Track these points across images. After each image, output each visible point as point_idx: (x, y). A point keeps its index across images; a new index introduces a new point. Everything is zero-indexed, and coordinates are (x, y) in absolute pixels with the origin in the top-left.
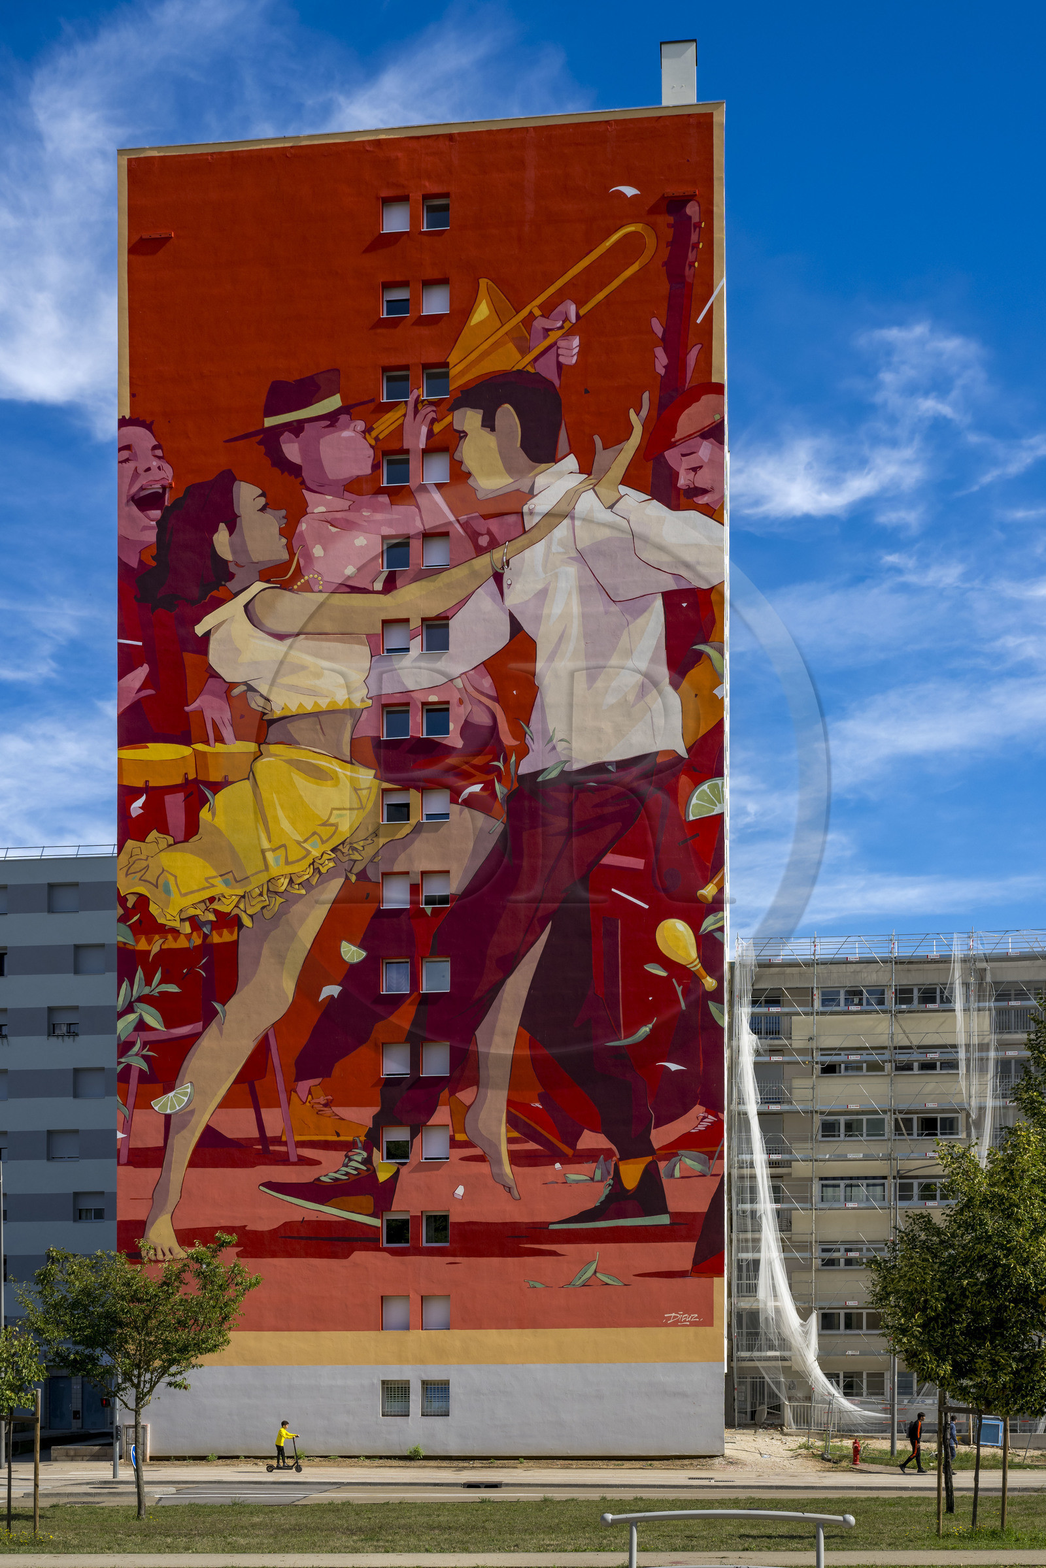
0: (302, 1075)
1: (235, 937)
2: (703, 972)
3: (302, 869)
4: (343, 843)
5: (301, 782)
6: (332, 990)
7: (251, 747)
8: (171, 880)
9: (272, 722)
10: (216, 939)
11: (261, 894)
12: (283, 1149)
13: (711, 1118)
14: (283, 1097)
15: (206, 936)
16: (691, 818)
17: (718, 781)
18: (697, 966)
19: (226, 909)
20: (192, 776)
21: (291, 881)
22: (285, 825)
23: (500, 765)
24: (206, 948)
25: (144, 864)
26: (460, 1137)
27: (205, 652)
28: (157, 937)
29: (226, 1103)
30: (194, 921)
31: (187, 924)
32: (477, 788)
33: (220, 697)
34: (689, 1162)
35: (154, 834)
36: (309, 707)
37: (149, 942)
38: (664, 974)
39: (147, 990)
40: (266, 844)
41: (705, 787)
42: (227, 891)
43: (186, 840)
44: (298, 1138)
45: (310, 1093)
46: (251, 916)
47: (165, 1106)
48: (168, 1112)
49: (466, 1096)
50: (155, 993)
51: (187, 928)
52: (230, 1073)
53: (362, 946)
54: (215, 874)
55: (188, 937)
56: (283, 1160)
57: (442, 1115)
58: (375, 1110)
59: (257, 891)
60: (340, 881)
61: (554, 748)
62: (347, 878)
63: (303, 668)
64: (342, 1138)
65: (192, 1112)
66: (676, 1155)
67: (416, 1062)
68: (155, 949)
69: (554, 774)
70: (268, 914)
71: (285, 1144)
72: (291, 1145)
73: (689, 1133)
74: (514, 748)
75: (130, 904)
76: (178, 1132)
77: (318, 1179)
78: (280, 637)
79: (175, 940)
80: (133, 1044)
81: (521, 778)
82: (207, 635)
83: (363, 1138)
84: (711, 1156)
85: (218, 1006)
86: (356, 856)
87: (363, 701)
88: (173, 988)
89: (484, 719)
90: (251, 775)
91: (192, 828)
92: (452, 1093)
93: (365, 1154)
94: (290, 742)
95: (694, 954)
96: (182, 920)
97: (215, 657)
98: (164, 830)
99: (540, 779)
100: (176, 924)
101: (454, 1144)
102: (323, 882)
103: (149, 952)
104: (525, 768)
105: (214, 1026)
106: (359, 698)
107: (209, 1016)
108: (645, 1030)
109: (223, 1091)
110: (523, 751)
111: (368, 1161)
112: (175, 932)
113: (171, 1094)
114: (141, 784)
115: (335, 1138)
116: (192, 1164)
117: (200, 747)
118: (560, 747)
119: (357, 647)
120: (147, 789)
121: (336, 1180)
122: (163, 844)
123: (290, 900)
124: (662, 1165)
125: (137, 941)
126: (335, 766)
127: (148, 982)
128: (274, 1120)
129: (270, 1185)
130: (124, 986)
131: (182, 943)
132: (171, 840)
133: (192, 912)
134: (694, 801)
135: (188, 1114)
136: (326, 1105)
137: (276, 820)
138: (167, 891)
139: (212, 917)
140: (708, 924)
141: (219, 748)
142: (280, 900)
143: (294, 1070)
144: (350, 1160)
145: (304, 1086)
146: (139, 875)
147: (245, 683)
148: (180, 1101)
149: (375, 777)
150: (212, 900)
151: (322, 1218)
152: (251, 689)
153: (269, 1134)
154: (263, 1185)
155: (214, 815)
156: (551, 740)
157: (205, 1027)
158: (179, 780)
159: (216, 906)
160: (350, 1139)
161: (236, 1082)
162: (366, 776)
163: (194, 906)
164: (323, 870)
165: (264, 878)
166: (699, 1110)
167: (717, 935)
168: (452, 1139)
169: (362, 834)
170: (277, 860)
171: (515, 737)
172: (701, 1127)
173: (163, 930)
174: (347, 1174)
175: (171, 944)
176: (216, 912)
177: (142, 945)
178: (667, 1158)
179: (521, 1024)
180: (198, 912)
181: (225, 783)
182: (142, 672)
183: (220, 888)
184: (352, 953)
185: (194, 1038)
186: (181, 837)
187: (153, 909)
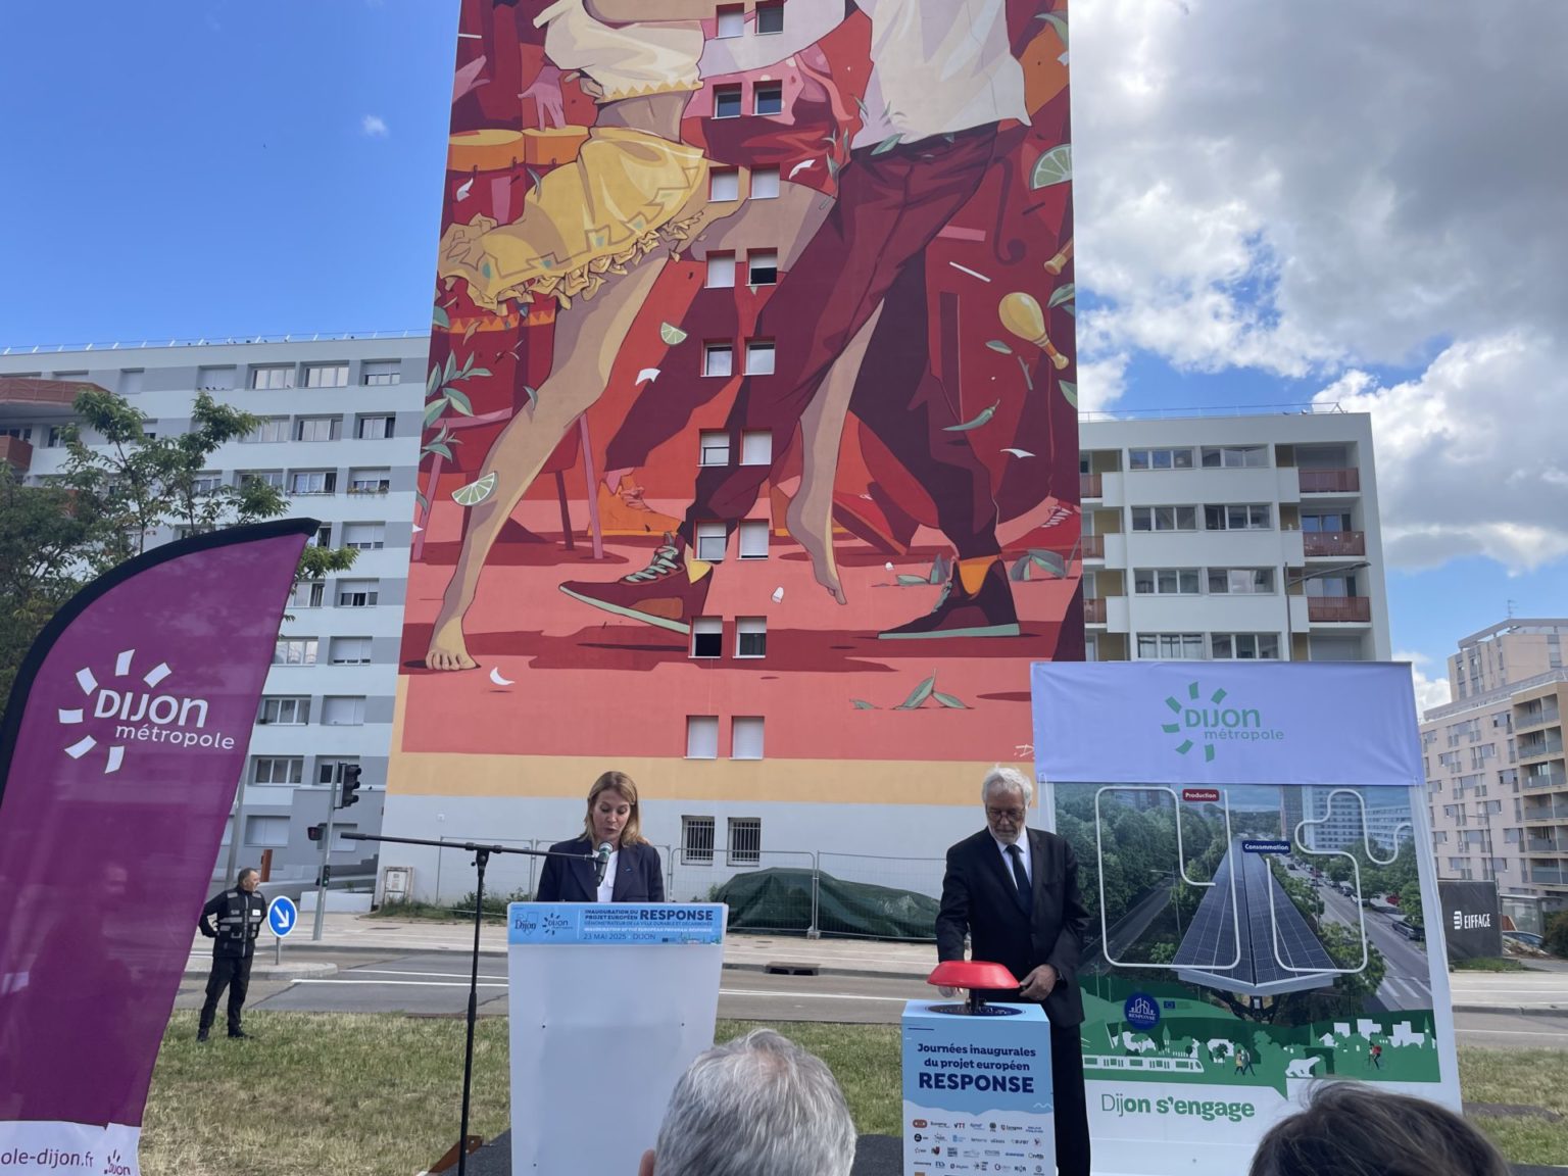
0: (612, 465)
1: (552, 319)
2: (1052, 349)
3: (625, 250)
4: (668, 223)
5: (630, 164)
6: (650, 374)
7: (583, 130)
8: (492, 262)
9: (602, 106)
10: (533, 321)
11: (582, 276)
12: (588, 544)
13: (1065, 512)
14: (592, 487)
15: (522, 318)
16: (1036, 186)
17: (1065, 148)
18: (1045, 343)
19: (545, 291)
20: (520, 160)
21: (613, 261)
22: (610, 204)
23: (833, 140)
24: (523, 331)
25: (466, 246)
26: (781, 532)
27: (542, 43)
28: (472, 320)
29: (530, 494)
30: (512, 304)
31: (504, 306)
32: (807, 164)
33: (553, 84)
34: (1040, 562)
35: (479, 217)
36: (641, 90)
37: (465, 325)
38: (1007, 351)
39: (458, 375)
40: (588, 225)
41: (1051, 154)
42: (548, 273)
43: (509, 223)
44: (605, 533)
45: (620, 483)
46: (570, 298)
47: (466, 498)
48: (469, 503)
49: (789, 487)
50: (466, 377)
51: (504, 310)
52: (538, 462)
53: (682, 327)
54: (535, 255)
55: (505, 319)
56: (588, 557)
57: (761, 508)
58: (690, 502)
59: (578, 272)
60: (662, 261)
61: (889, 122)
62: (671, 257)
63: (635, 54)
64: (651, 533)
65: (494, 504)
66: (1025, 554)
67: (735, 451)
68: (470, 332)
69: (888, 148)
70: (587, 296)
71: (590, 539)
72: (597, 541)
73: (1040, 528)
74: (847, 123)
75: (448, 288)
76: (478, 525)
77: (624, 579)
78: (616, 25)
79: (491, 323)
80: (439, 431)
81: (855, 153)
82: (545, 26)
83: (675, 534)
84: (1066, 555)
85: (529, 391)
86: (682, 236)
87: (694, 83)
88: (484, 373)
89: (816, 96)
90: (577, 157)
91: (517, 210)
92: (774, 484)
93: (676, 551)
94: (621, 124)
95: (1042, 329)
96: (499, 303)
97: (552, 47)
98: (488, 213)
99: (874, 153)
100: (493, 307)
101: (774, 540)
102: (645, 263)
103: (463, 335)
104: (860, 141)
105: (523, 414)
106: (689, 81)
107: (519, 401)
108: (988, 413)
109: (528, 481)
110: (857, 125)
111: (679, 559)
112: (492, 314)
113: (474, 485)
114: (469, 169)
115: (645, 533)
116: (491, 560)
117: (530, 132)
118: (895, 120)
119: (689, 32)
120: (475, 174)
121: (644, 579)
122: (486, 227)
123: (610, 280)
124: (1009, 566)
125: (452, 324)
126: (666, 148)
127: (460, 367)
128: (581, 514)
129: (570, 585)
130: (435, 370)
131: (498, 326)
132: (494, 223)
133: (511, 294)
134: (1039, 169)
135: (488, 508)
136: (636, 497)
137: (602, 201)
138: (487, 273)
139: (530, 299)
140: (1058, 296)
141: (549, 132)
142: (600, 281)
143: (604, 459)
144: (660, 557)
145: (614, 476)
146: (460, 258)
147: (579, 70)
148: (483, 492)
149: (704, 156)
150: (531, 281)
151: (627, 623)
152: (584, 75)
153: (575, 527)
154: (564, 585)
155: (539, 196)
156: (886, 113)
157: (514, 414)
158: (507, 164)
159: (536, 288)
160: (661, 534)
161: (541, 472)
162: (695, 156)
163: (513, 288)
164: (647, 250)
165: (584, 259)
166: (1050, 503)
167: (1067, 308)
168: (772, 535)
169: (687, 213)
170: (600, 241)
171: (848, 113)
172: (1054, 522)
173: (479, 313)
174: (656, 573)
175: (486, 327)
176: (534, 294)
177: (457, 328)
178: (1015, 557)
179: (851, 407)
180: (516, 294)
181: (553, 166)
182: (478, 64)
183: (541, 269)
184: (673, 335)
185: (504, 423)
186: (504, 218)
187: (471, 292)
